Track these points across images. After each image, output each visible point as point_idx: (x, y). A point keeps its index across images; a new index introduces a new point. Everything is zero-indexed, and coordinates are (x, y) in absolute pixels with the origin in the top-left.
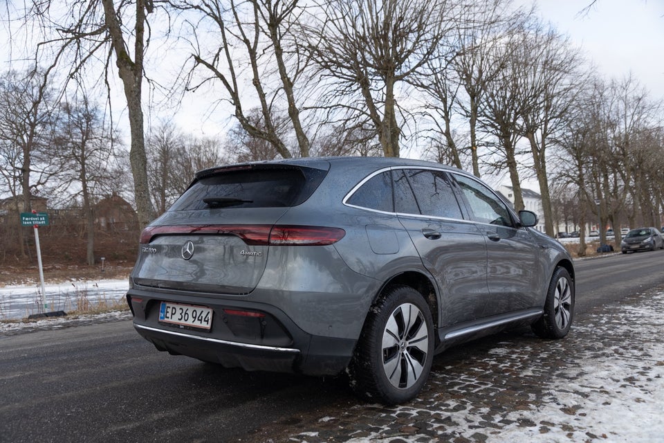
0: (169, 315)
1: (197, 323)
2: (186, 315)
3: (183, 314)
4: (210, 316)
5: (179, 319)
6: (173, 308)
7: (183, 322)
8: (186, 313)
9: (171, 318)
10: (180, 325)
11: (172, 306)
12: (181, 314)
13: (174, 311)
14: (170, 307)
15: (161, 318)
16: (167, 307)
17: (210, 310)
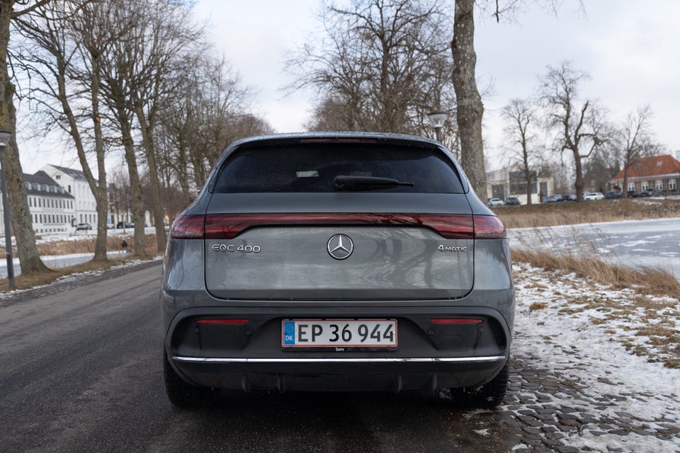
0: (308, 335)
1: (370, 342)
2: (347, 334)
3: (340, 333)
4: (394, 329)
5: (331, 340)
6: (314, 327)
7: (340, 342)
8: (344, 332)
9: (313, 340)
10: (335, 348)
11: (310, 323)
12: (334, 333)
13: (317, 331)
14: (306, 326)
15: (286, 342)
16: (300, 327)
17: (394, 323)
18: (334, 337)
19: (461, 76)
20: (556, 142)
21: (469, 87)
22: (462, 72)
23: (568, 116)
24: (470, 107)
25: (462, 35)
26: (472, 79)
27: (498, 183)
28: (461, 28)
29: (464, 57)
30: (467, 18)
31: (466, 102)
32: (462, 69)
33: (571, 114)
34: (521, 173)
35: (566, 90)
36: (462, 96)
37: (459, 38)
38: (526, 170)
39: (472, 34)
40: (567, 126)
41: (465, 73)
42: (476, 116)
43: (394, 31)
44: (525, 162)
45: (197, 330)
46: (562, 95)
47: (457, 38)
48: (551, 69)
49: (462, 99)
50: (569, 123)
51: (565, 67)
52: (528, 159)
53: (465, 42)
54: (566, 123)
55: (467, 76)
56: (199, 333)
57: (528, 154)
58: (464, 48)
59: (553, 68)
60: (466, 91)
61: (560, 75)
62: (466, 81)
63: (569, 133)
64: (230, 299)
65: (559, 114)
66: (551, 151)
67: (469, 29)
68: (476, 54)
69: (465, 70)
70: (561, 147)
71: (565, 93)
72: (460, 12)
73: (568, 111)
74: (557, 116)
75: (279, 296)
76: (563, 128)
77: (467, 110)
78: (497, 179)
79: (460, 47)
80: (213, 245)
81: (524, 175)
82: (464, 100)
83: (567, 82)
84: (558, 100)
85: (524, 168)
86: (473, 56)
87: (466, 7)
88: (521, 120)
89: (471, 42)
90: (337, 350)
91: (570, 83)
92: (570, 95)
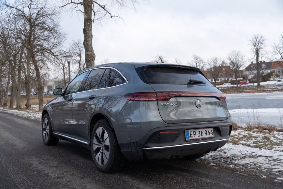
0: (192, 135)
1: (208, 136)
2: (202, 133)
3: (200, 133)
4: (212, 131)
5: (199, 136)
6: (194, 132)
7: (201, 137)
8: (201, 133)
9: (194, 137)
10: (200, 139)
11: (193, 131)
12: (199, 133)
13: (195, 133)
14: (192, 132)
15: (187, 138)
16: (190, 132)
17: (212, 129)
18: (199, 135)
19: (88, 43)
20: (76, 70)
21: (90, 47)
22: (88, 41)
23: (80, 61)
24: (91, 55)
25: (88, 27)
26: (91, 45)
27: (50, 85)
28: (88, 24)
29: (89, 36)
30: (90, 21)
31: (89, 53)
32: (88, 40)
33: (81, 60)
34: (62, 81)
35: (80, 50)
36: (88, 50)
37: (87, 28)
38: (64, 80)
39: (91, 27)
40: (80, 64)
41: (89, 41)
42: (93, 59)
43: (36, 19)
44: (64, 77)
45: (159, 136)
46: (78, 52)
47: (86, 28)
48: (74, 42)
49: (88, 52)
50: (81, 63)
51: (79, 42)
52: (65, 76)
53: (89, 30)
54: (79, 63)
55: (90, 43)
56: (160, 137)
57: (65, 74)
58: (89, 32)
59: (75, 41)
60: (90, 49)
61: (77, 44)
62: (89, 45)
63: (81, 67)
64: (171, 123)
65: (77, 59)
66: (74, 73)
67: (91, 25)
68: (93, 35)
69: (89, 40)
70: (78, 72)
71: (79, 51)
72: (87, 18)
73: (81, 58)
74: (76, 60)
75: (186, 122)
76: (78, 65)
77: (90, 56)
78: (50, 84)
79: (87, 31)
80: (161, 103)
81: (63, 82)
82: (89, 52)
83: (80, 48)
84: (76, 54)
85: (64, 79)
86: (92, 36)
87: (89, 16)
88: (62, 60)
89: (91, 30)
90: (201, 139)
91: (81, 48)
92: (81, 53)
